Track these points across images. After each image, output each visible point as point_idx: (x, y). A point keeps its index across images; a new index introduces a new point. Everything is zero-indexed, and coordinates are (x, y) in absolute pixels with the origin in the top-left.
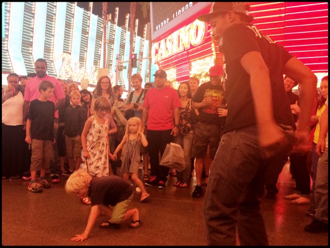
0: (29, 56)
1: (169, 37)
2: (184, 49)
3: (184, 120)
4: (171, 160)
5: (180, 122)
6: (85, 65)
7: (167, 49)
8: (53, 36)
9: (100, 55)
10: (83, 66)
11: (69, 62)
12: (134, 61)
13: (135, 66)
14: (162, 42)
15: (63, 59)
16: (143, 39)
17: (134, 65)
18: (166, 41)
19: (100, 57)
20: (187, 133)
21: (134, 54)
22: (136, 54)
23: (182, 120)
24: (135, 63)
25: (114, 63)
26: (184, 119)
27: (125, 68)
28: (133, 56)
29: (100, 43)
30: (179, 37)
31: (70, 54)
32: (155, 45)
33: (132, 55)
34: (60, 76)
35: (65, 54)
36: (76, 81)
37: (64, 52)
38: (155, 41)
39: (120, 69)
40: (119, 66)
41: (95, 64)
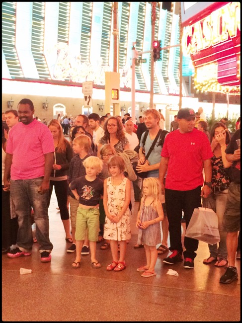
0: (11, 49)
1: (207, 19)
2: (229, 37)
3: (218, 174)
4: (200, 232)
5: (213, 177)
6: (88, 57)
7: (204, 37)
8: (43, 18)
9: (109, 42)
10: (86, 59)
11: (66, 55)
12: (158, 51)
13: (159, 58)
14: (197, 25)
15: (58, 52)
16: (171, 13)
17: (158, 56)
18: (202, 24)
19: (109, 45)
20: (220, 193)
21: (157, 41)
22: (160, 41)
23: (216, 174)
24: (159, 53)
25: (130, 54)
26: (219, 172)
27: (145, 61)
28: (156, 44)
29: (109, 24)
30: (221, 19)
31: (67, 42)
32: (187, 30)
33: (155, 42)
34: (54, 77)
35: (61, 43)
36: (77, 82)
37: (59, 40)
38: (187, 23)
39: (137, 62)
40: (136, 60)
41: (103, 55)
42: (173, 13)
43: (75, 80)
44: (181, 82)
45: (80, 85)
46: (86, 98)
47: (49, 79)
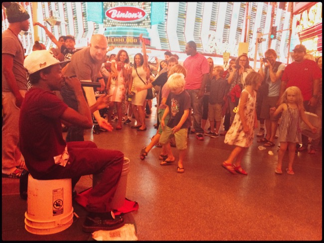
6: (227, 39)
7: (309, 20)
8: (202, 16)
9: (242, 30)
10: (226, 41)
11: (214, 38)
12: (274, 33)
13: (275, 38)
14: (305, 13)
15: (210, 36)
16: (285, 11)
18: (308, 12)
19: (242, 32)
22: (276, 27)
25: (255, 36)
27: (265, 40)
29: (242, 19)
31: (215, 30)
32: (297, 17)
33: (273, 27)
34: (206, 51)
35: (211, 31)
36: (219, 54)
37: (210, 29)
38: (297, 13)
39: (259, 41)
40: (259, 39)
41: (237, 38)
42: (286, 11)
43: (218, 53)
44: (288, 57)
45: (221, 56)
46: (224, 63)
47: (203, 52)
